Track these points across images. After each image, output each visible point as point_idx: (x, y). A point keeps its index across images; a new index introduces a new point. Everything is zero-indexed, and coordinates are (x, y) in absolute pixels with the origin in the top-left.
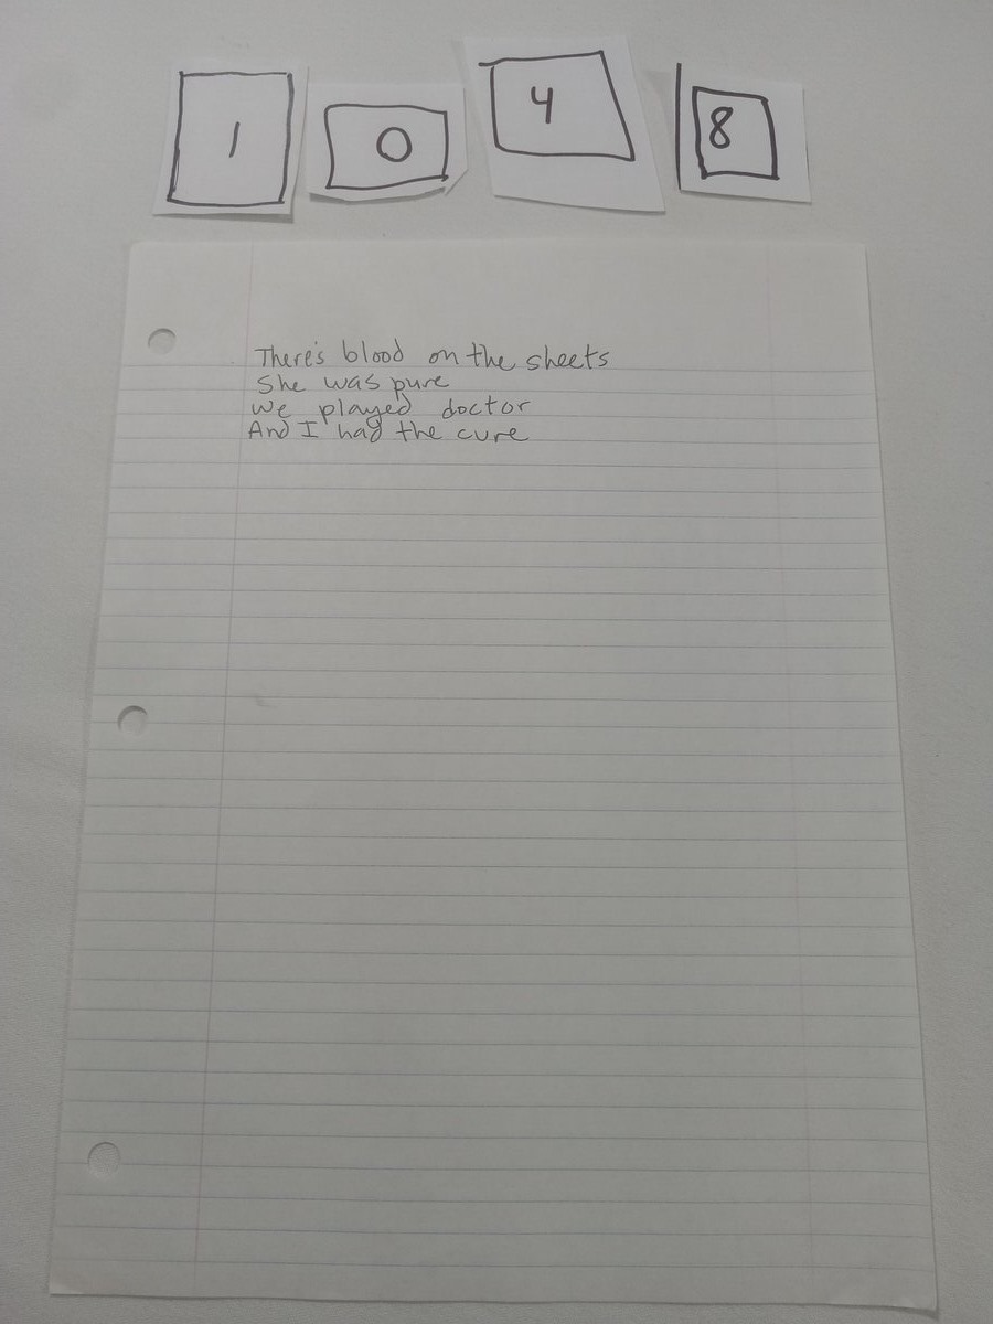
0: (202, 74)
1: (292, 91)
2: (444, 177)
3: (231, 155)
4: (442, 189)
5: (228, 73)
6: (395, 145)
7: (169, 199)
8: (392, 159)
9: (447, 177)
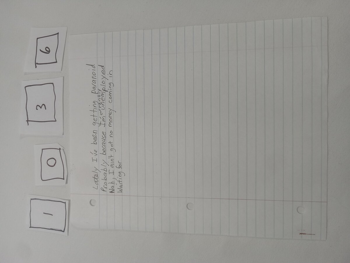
1: (35, 199)
3: (52, 215)
5: (30, 215)
6: (52, 162)
7: (64, 231)
8: (56, 163)
9: (60, 148)
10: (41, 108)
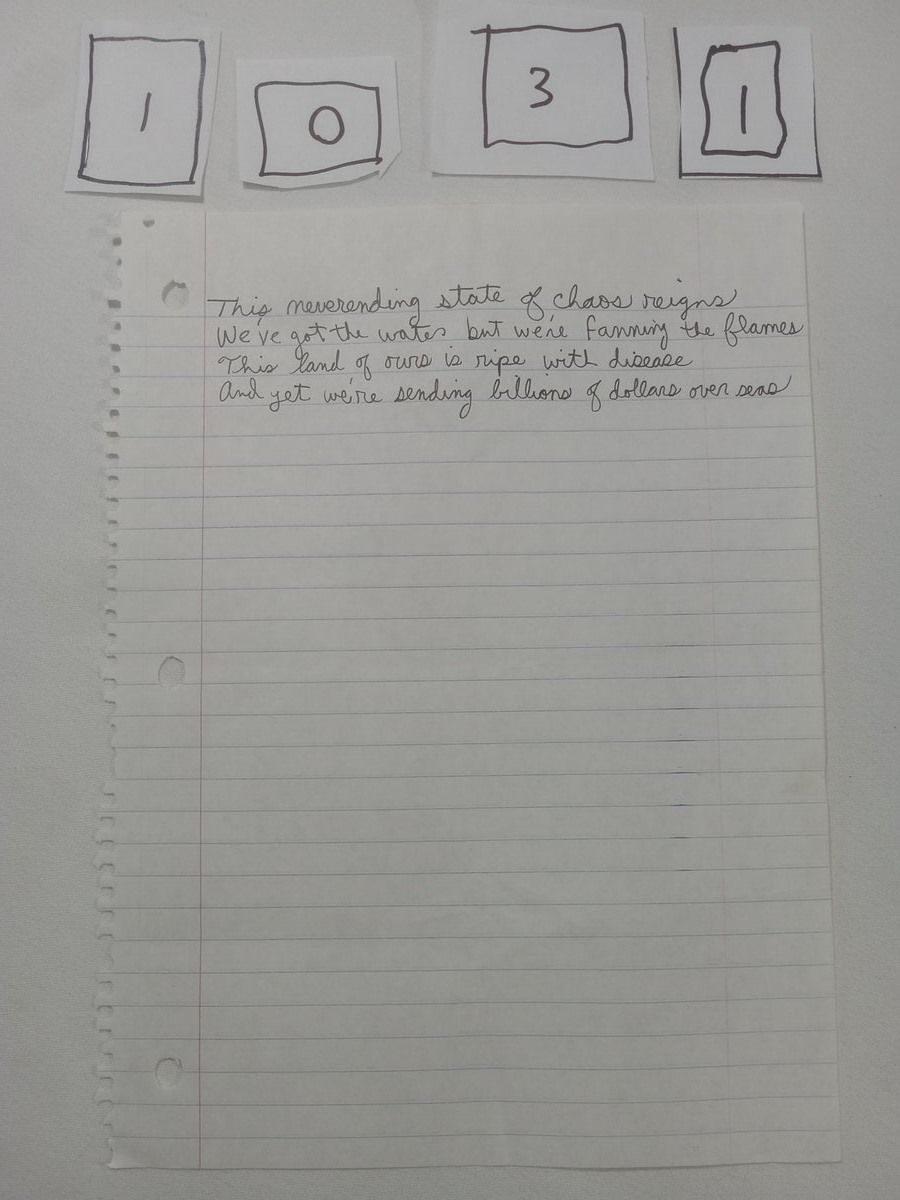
0: (112, 39)
1: (203, 60)
2: (378, 160)
3: (142, 129)
4: (377, 173)
5: (138, 38)
6: (327, 125)
7: (81, 175)
8: (325, 142)
9: (381, 160)
10: (539, 87)
